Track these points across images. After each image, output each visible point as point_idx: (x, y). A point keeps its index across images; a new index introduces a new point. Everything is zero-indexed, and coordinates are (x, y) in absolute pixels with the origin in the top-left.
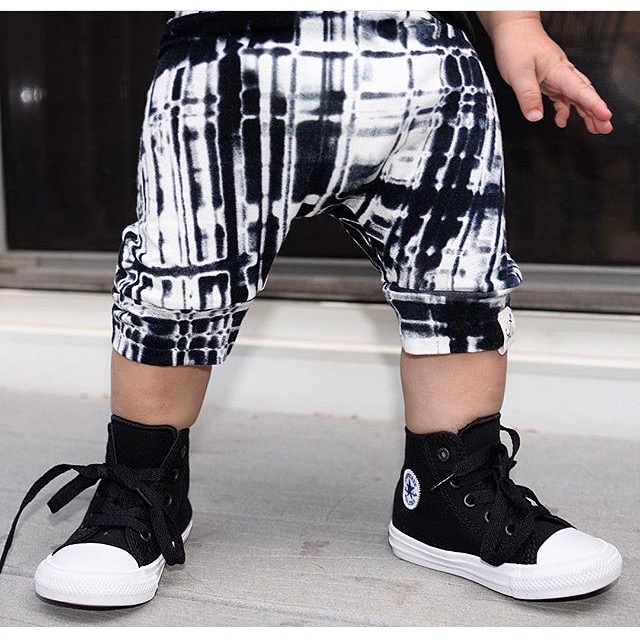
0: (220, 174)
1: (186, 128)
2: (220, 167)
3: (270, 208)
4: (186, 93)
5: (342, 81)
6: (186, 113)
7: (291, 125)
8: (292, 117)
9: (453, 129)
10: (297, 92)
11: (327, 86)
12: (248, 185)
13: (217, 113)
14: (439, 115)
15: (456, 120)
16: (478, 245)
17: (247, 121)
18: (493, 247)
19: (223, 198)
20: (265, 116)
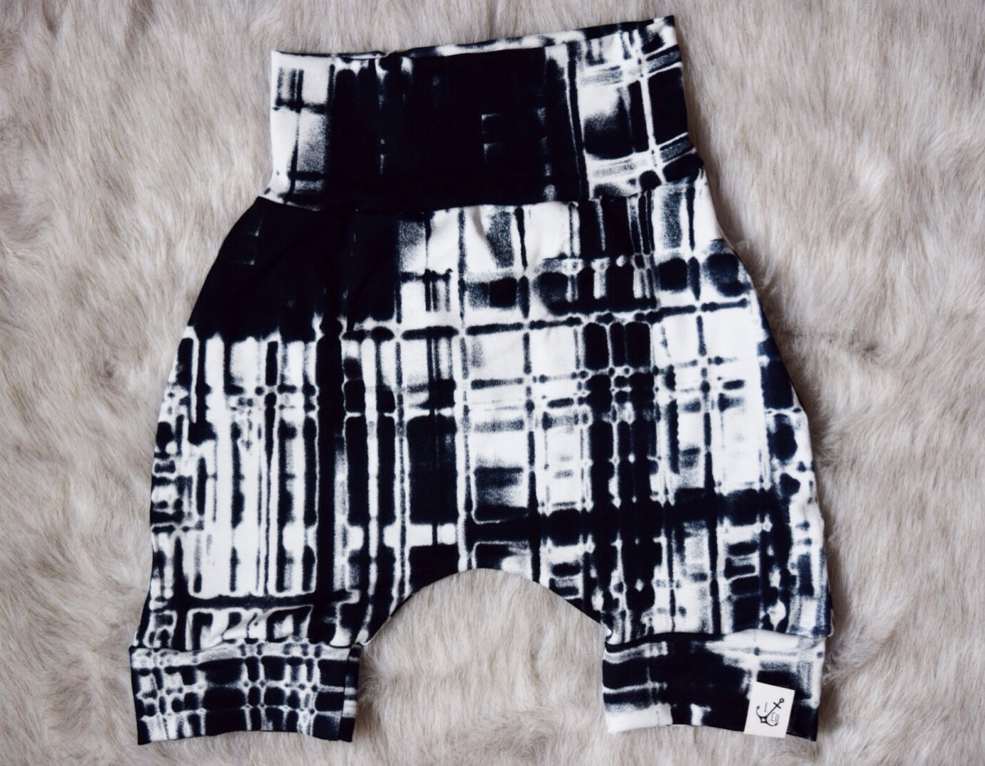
0: (317, 484)
1: (282, 422)
2: (318, 476)
3: (381, 536)
4: (283, 377)
5: (451, 368)
6: (284, 404)
7: (401, 423)
8: (401, 414)
9: (610, 427)
10: (405, 384)
11: (434, 374)
12: (352, 500)
13: (317, 408)
14: (586, 408)
15: (610, 413)
16: (690, 571)
17: (350, 419)
18: (708, 571)
19: (317, 515)
20: (371, 415)
